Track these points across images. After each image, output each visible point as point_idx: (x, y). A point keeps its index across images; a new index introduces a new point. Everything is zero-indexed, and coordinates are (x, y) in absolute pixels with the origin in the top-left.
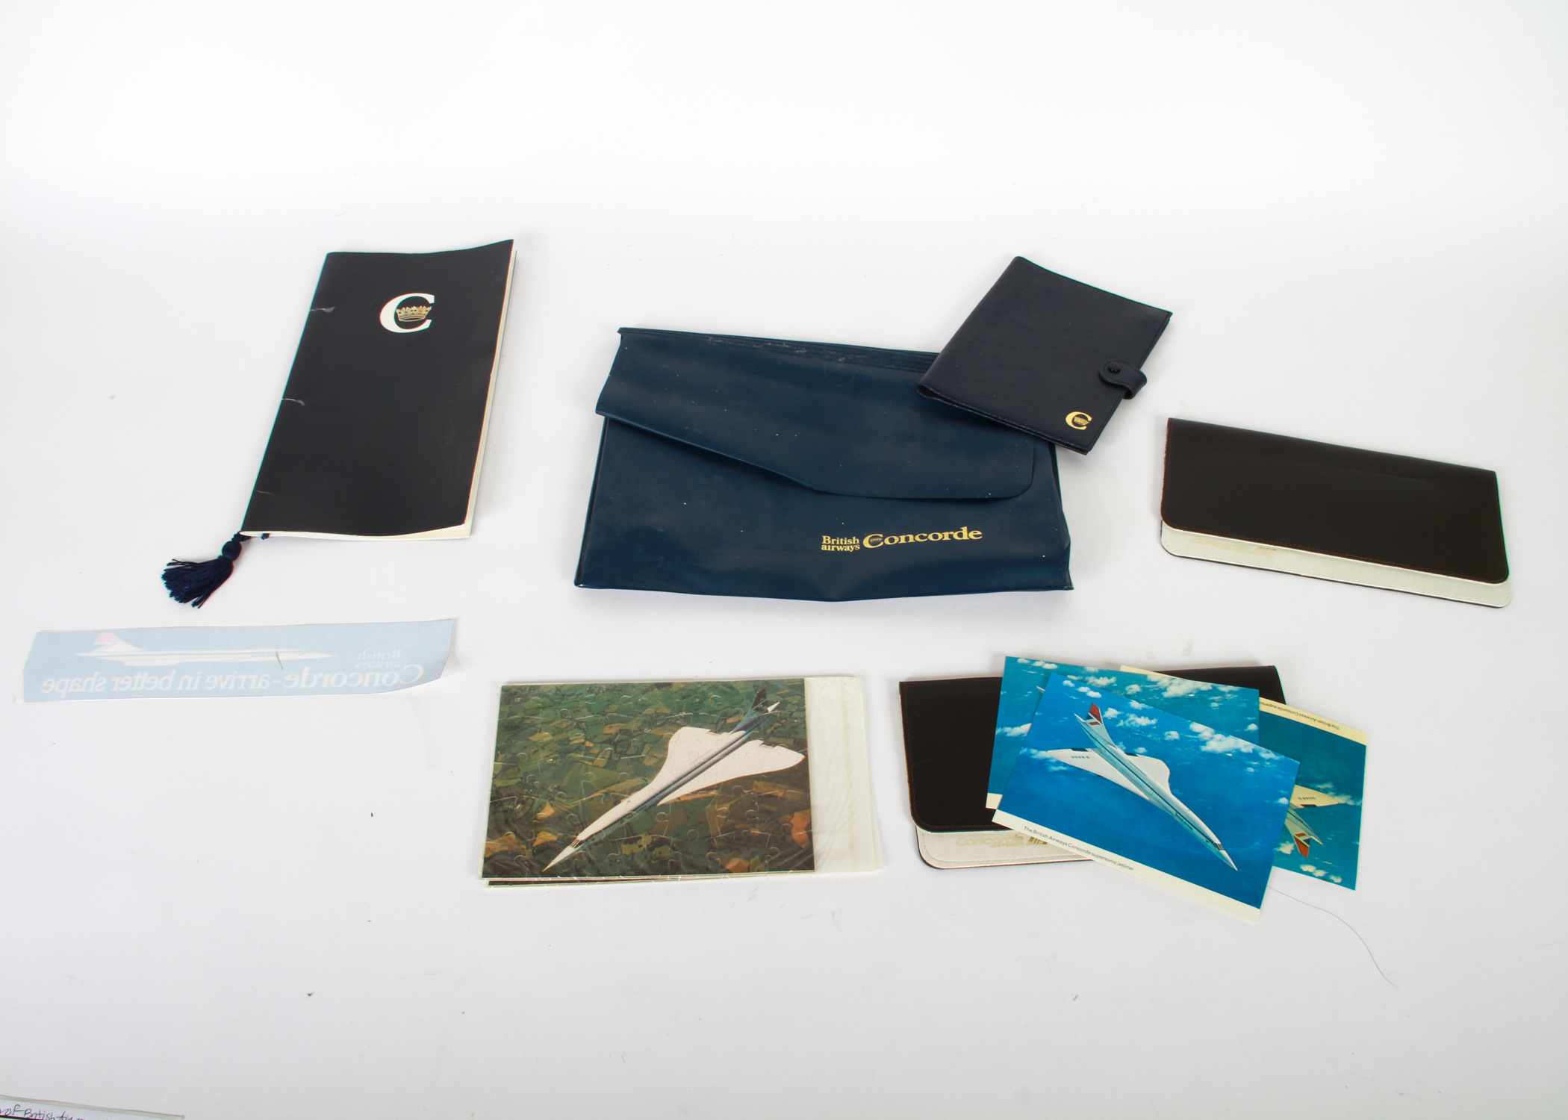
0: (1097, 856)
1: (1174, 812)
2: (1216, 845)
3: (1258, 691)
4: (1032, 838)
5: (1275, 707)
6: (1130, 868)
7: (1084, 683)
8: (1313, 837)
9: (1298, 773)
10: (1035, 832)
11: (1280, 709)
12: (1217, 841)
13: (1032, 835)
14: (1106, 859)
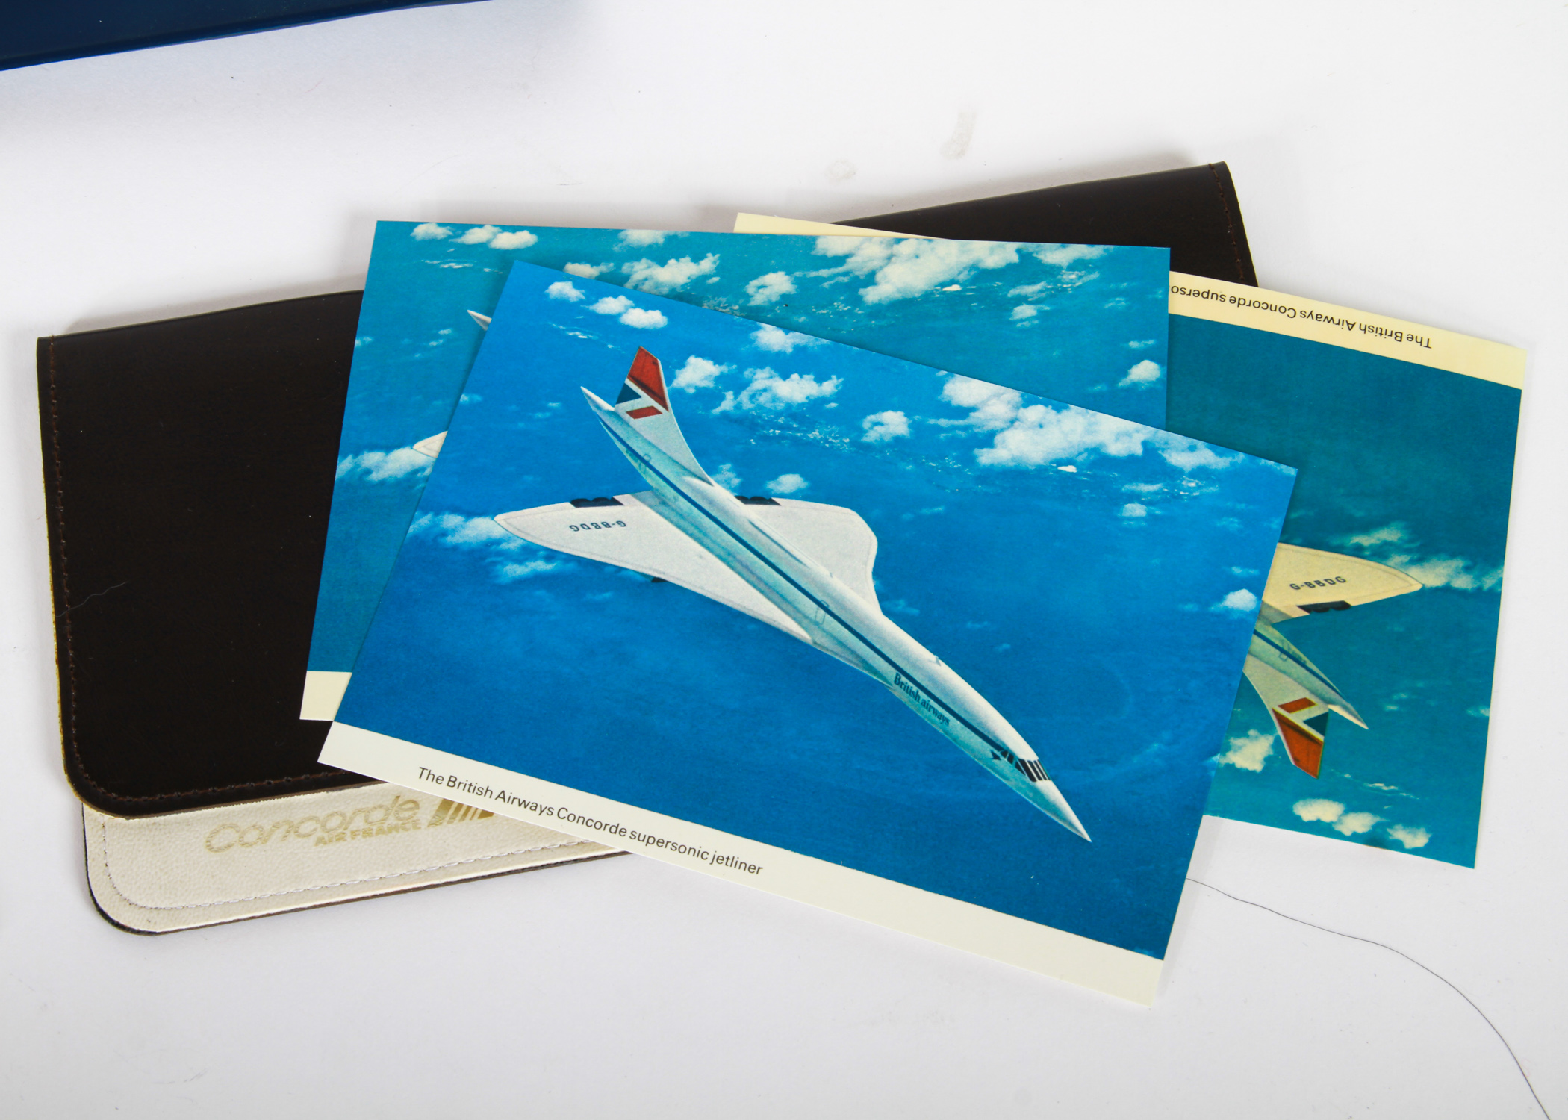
0: (648, 840)
1: (891, 673)
2: (1022, 766)
3: (1166, 251)
4: (446, 804)
5: (1222, 298)
6: (752, 869)
7: (615, 283)
8: (1336, 709)
9: (1291, 507)
10: (453, 781)
11: (1237, 301)
12: (1026, 753)
13: (444, 792)
14: (676, 847)
